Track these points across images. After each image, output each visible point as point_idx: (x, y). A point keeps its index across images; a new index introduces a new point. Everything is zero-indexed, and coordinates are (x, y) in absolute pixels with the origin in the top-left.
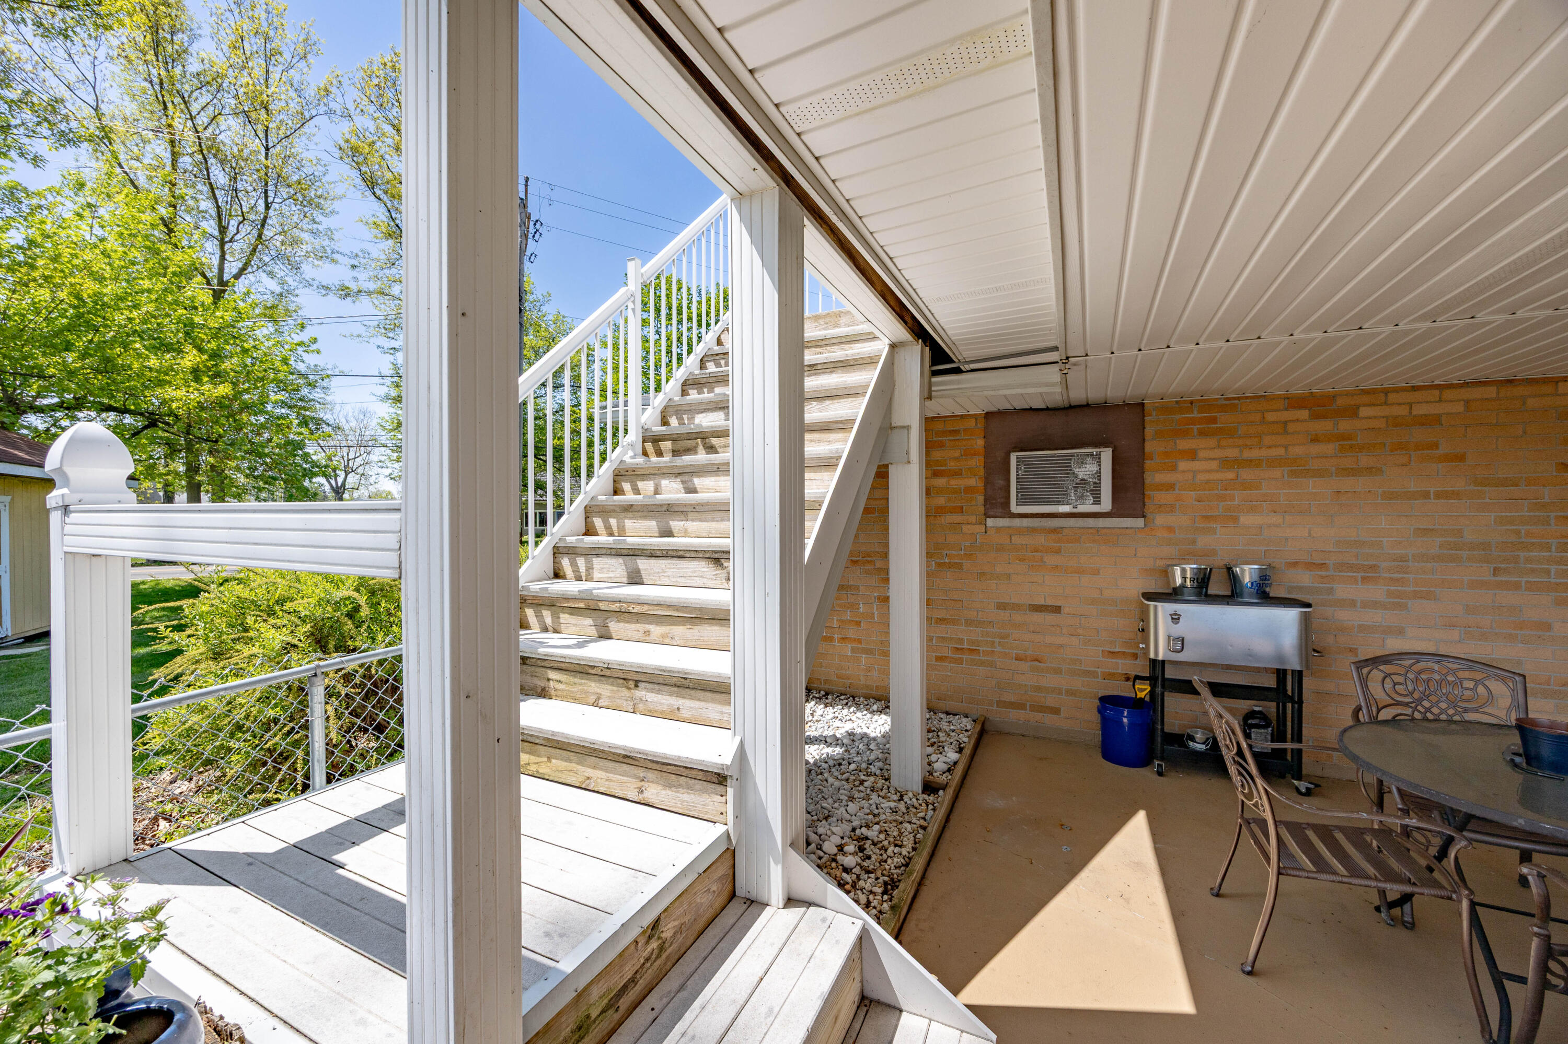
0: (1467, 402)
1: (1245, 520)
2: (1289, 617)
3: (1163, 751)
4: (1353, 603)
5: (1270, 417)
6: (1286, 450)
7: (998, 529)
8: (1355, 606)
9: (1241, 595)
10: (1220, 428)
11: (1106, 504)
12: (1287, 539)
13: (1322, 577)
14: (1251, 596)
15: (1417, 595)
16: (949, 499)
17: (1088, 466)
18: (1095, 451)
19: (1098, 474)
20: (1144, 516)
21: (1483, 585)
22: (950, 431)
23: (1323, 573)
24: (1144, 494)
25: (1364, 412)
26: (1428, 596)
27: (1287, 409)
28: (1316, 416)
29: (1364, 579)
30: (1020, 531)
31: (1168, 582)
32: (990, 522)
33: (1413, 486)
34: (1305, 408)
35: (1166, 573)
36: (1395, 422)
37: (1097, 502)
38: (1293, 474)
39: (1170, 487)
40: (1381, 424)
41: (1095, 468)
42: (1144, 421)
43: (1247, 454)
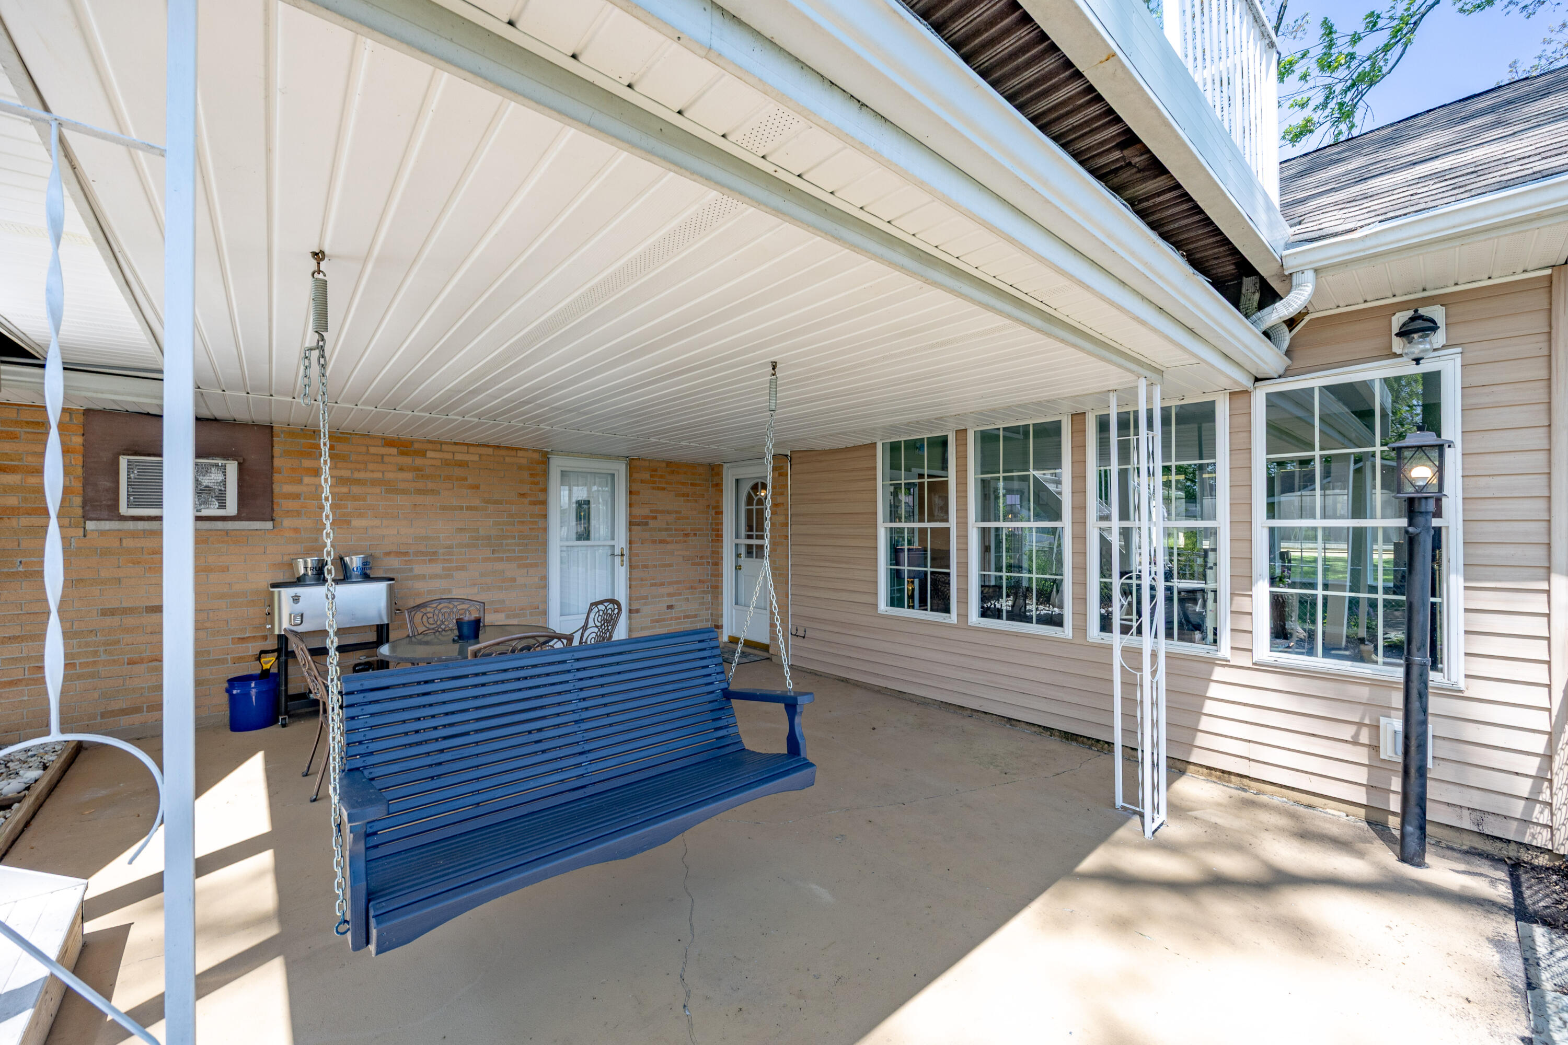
0: (480, 455)
1: (356, 523)
2: (380, 588)
3: (286, 706)
4: (423, 577)
5: (373, 450)
6: (383, 474)
7: (102, 533)
8: (425, 578)
9: (351, 577)
10: (337, 454)
11: (232, 508)
12: (383, 536)
13: (406, 561)
14: (357, 577)
15: (458, 569)
16: (25, 499)
17: (212, 475)
18: (220, 462)
19: (224, 483)
20: (273, 520)
21: (486, 560)
22: (27, 423)
23: (407, 558)
24: (272, 501)
25: (430, 454)
26: (463, 568)
27: (383, 446)
28: (402, 453)
29: (430, 560)
30: (134, 534)
31: (294, 574)
32: (90, 525)
33: (455, 503)
34: (395, 446)
35: (291, 565)
36: (446, 463)
37: (222, 506)
38: (388, 491)
39: (297, 496)
40: (438, 463)
41: (220, 477)
42: (272, 441)
43: (357, 475)
